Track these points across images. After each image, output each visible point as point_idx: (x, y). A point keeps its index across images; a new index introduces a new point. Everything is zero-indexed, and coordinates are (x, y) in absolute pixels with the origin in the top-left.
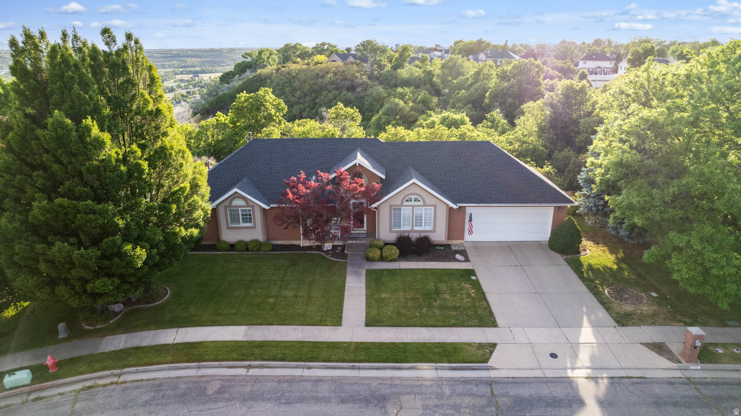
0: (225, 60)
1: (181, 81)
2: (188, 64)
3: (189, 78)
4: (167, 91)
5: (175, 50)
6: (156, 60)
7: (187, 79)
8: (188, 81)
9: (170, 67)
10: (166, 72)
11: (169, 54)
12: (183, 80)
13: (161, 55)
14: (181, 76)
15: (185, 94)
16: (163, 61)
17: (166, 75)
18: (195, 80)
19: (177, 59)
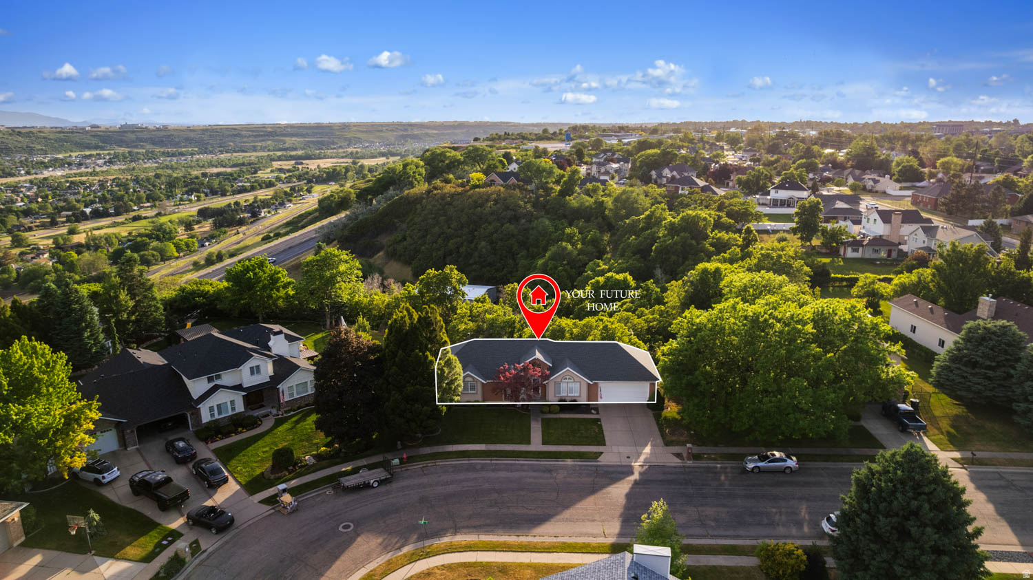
0: (335, 140)
1: (281, 170)
2: (287, 145)
3: (290, 167)
4: (264, 185)
5: (268, 126)
6: (245, 140)
7: (287, 168)
8: (289, 171)
9: (263, 149)
10: (257, 157)
11: (261, 131)
12: (282, 169)
13: (251, 133)
14: (279, 163)
15: (288, 190)
16: (253, 141)
17: (259, 161)
18: (298, 170)
19: (271, 138)
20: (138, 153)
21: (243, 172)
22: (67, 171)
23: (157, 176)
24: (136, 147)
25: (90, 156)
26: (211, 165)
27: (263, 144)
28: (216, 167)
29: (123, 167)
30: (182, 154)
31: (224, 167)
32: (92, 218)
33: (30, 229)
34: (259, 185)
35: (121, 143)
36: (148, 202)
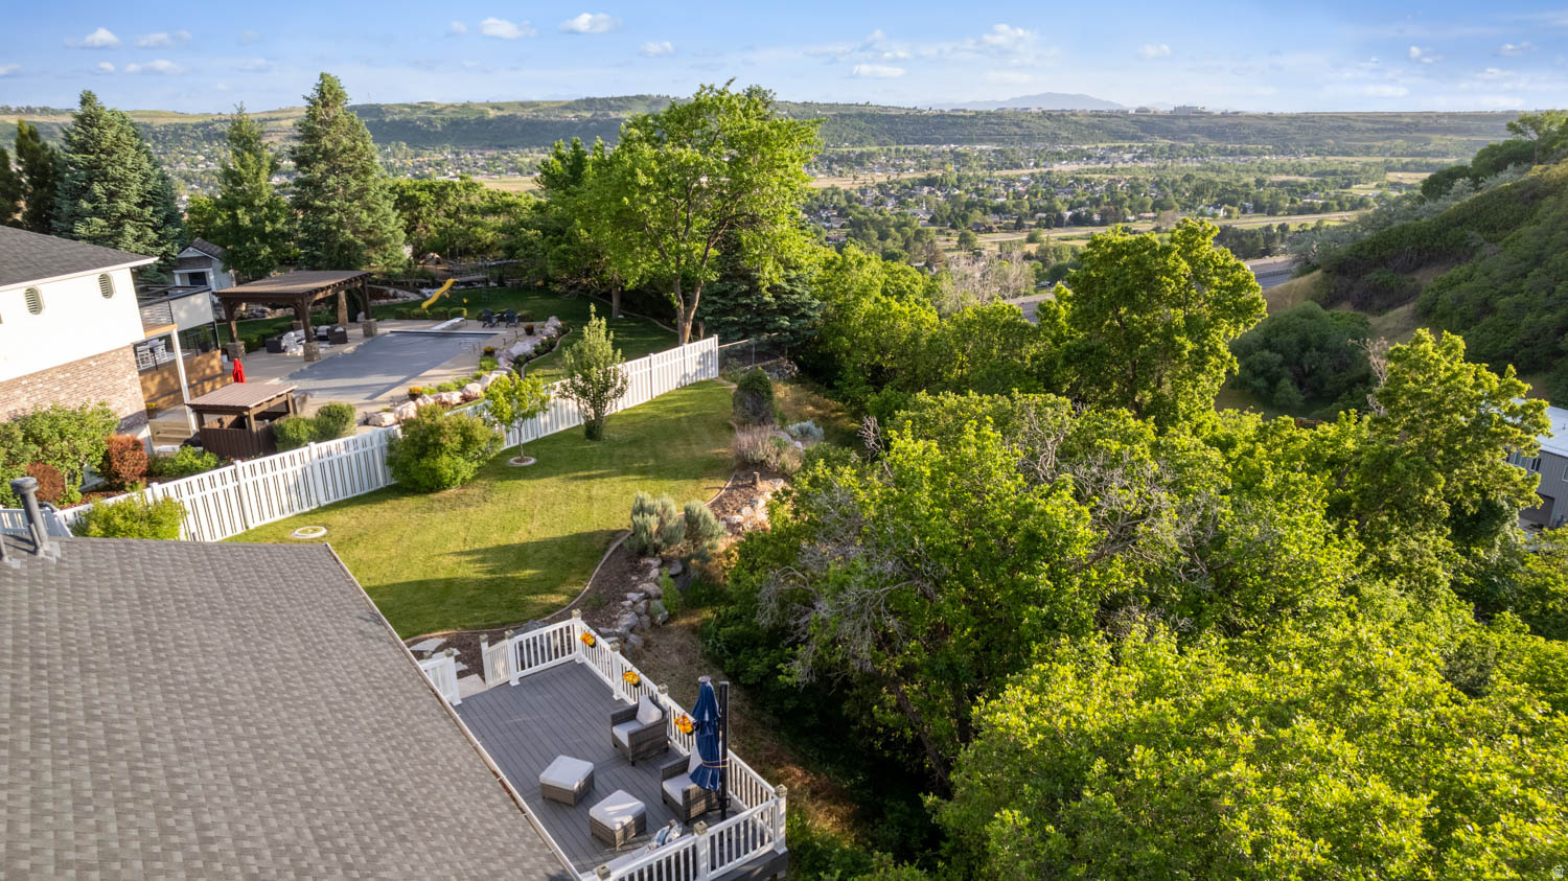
2: (1430, 148)
4: (1348, 205)
5: (1407, 115)
6: (1357, 136)
7: (1409, 182)
9: (1382, 152)
10: (1366, 163)
11: (1391, 123)
12: (1401, 184)
13: (1370, 125)
14: (1400, 175)
16: (1369, 139)
19: (1407, 134)
20: (1182, 148)
21: (1326, 183)
22: (1082, 166)
23: (1187, 178)
24: (1184, 139)
25: (1119, 147)
26: (1281, 170)
27: (1387, 144)
28: (1288, 173)
29: (1152, 165)
30: (1244, 153)
31: (1301, 175)
32: (1068, 225)
33: (990, 230)
34: (1339, 204)
35: (1166, 133)
36: (1154, 211)
